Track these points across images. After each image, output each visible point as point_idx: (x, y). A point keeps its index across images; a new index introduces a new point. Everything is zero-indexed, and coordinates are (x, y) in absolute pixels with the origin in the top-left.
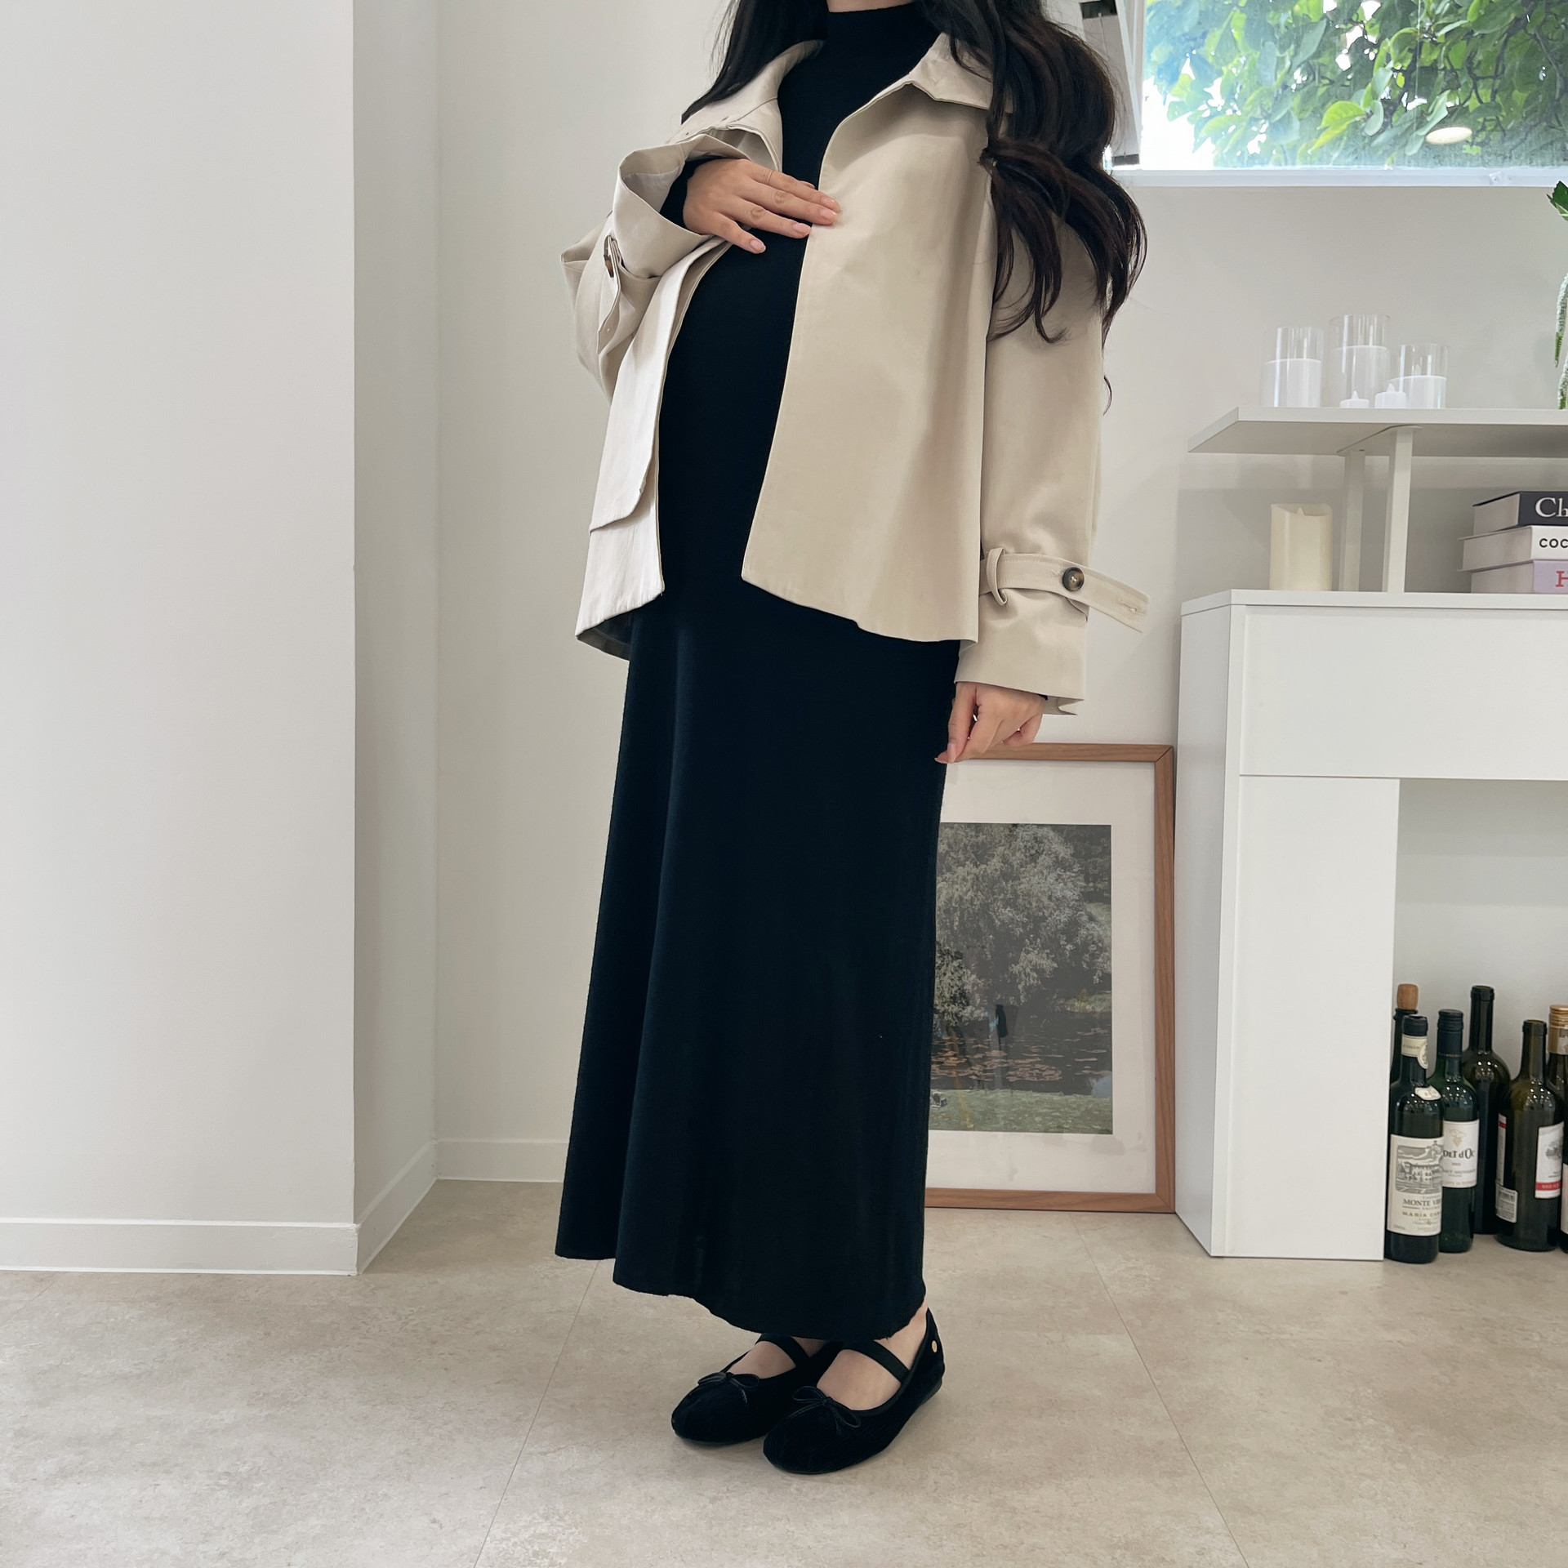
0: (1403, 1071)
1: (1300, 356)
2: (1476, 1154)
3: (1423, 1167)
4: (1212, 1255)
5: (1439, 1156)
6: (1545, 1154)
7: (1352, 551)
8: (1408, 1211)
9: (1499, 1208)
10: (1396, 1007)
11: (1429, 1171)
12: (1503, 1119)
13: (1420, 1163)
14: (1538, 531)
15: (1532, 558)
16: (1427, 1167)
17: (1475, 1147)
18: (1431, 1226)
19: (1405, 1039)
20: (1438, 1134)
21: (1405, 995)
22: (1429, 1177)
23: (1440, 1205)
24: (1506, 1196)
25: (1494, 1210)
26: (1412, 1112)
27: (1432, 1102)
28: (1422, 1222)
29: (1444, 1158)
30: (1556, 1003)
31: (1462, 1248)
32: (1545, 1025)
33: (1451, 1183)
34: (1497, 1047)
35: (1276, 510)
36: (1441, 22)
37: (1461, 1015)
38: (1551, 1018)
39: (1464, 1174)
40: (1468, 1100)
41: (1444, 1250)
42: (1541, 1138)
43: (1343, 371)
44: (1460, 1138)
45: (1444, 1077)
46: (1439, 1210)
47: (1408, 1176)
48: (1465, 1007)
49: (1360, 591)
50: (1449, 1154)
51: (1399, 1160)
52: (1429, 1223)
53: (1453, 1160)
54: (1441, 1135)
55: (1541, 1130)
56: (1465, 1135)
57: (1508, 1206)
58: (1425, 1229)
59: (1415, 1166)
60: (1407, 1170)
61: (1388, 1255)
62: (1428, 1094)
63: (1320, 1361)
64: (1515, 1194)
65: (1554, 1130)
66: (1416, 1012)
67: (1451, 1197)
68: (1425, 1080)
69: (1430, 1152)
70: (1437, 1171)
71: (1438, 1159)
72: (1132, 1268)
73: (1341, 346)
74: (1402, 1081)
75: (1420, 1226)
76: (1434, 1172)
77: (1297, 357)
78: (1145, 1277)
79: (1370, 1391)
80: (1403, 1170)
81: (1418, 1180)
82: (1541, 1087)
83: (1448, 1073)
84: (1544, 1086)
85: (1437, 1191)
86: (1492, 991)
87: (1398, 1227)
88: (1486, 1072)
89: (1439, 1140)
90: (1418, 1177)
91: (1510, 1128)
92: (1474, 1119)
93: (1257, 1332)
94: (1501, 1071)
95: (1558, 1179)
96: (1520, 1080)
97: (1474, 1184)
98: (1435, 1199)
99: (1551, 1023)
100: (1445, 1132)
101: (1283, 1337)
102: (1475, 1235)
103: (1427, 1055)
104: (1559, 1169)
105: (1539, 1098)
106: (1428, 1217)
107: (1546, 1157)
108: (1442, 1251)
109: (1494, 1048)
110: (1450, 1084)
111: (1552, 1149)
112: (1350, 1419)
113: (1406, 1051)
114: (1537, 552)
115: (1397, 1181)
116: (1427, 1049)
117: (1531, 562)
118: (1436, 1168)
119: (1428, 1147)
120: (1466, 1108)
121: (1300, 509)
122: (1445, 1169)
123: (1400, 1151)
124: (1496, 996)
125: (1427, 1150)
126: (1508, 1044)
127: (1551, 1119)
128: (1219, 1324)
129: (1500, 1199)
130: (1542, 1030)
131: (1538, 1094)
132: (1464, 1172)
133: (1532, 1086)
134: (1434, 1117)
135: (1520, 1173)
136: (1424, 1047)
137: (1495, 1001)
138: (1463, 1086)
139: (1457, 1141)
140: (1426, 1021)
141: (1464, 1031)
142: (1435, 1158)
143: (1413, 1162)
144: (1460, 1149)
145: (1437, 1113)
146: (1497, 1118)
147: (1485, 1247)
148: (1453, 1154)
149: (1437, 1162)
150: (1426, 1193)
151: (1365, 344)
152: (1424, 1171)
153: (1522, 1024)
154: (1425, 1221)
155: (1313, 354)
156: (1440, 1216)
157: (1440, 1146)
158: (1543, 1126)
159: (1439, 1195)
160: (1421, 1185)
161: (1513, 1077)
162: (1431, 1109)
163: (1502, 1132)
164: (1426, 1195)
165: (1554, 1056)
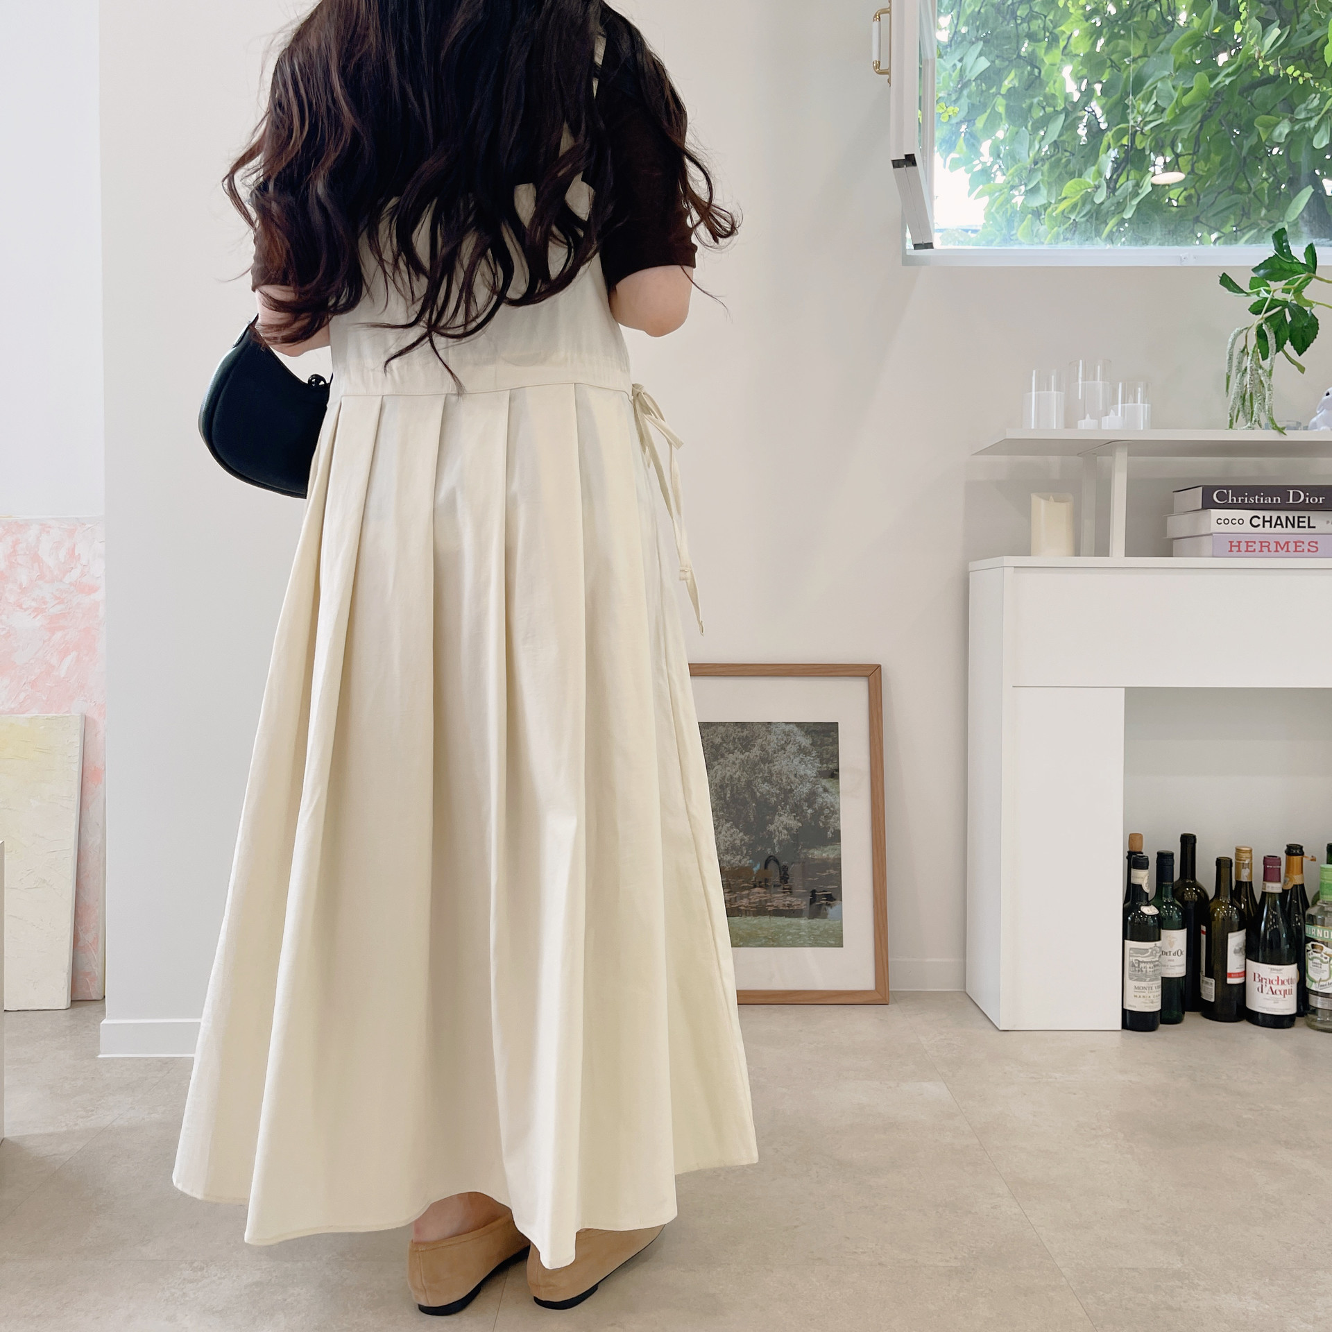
0: (1133, 895)
1: (1049, 389)
2: (1185, 953)
3: (1147, 962)
4: (1001, 1029)
5: (1158, 955)
6: (1233, 952)
7: (1088, 525)
8: (1136, 994)
9: (1203, 992)
10: (1128, 850)
11: (1152, 965)
12: (1204, 928)
13: (1145, 960)
14: (1216, 513)
15: (1211, 532)
16: (1150, 962)
17: (1184, 949)
18: (1155, 1004)
19: (1133, 871)
20: (1157, 938)
21: (1133, 839)
22: (1152, 970)
23: (1160, 989)
24: (1207, 983)
25: (1200, 994)
26: (1140, 923)
27: (1153, 916)
28: (1147, 1001)
29: (1162, 956)
30: (1239, 845)
31: (1177, 1020)
32: (1231, 860)
33: (1169, 974)
34: (1199, 877)
35: (1034, 498)
36: (1147, 119)
37: (1172, 855)
38: (1237, 855)
39: (1177, 968)
40: (1179, 916)
41: (1164, 1022)
42: (1230, 941)
43: (1080, 398)
44: (1173, 942)
45: (1162, 899)
46: (1160, 993)
47: (1137, 969)
48: (1176, 849)
49: (1095, 556)
50: (1166, 954)
51: (1131, 958)
52: (1152, 1002)
53: (1168, 957)
54: (1159, 939)
55: (1230, 935)
56: (1176, 939)
57: (1209, 990)
58: (1150, 1007)
59: (1142, 962)
60: (1137, 965)
61: (1125, 1026)
62: (1150, 910)
63: (1075, 1094)
64: (1213, 981)
65: (1239, 935)
66: (1142, 853)
67: (1167, 983)
68: (1148, 902)
69: (1152, 952)
70: (1157, 965)
71: (1158, 957)
72: (945, 1039)
73: (1077, 380)
74: (1132, 903)
75: (1147, 1005)
76: (1155, 966)
77: (1047, 390)
78: (953, 1045)
79: (1109, 1112)
80: (1133, 966)
81: (1144, 972)
82: (1229, 904)
83: (1165, 896)
84: (1231, 904)
85: (1157, 979)
86: (1194, 837)
87: (1130, 1006)
88: (1191, 895)
89: (1158, 943)
90: (1144, 970)
91: (1208, 934)
92: (1183, 928)
93: (1033, 1078)
94: (1202, 895)
95: (1243, 970)
96: (1215, 900)
97: (1184, 974)
98: (1156, 985)
99: (1237, 859)
100: (1162, 937)
101: (1050, 1080)
102: (1186, 1013)
103: (1149, 883)
104: (1244, 963)
105: (1228, 913)
106: (1152, 998)
107: (1234, 955)
108: (1162, 1023)
109: (1197, 878)
110: (1167, 903)
111: (1237, 948)
112: (1094, 1129)
113: (1134, 881)
114: (1215, 528)
115: (1129, 974)
116: (1148, 879)
117: (1211, 534)
118: (1157, 963)
119: (1151, 948)
120: (1177, 920)
121: (1051, 497)
122: (1163, 964)
123: (1131, 952)
124: (1197, 841)
125: (1150, 950)
126: (1206, 875)
127: (1236, 928)
128: (1005, 1073)
129: (1203, 985)
130: (1229, 863)
131: (1228, 910)
132: (1177, 966)
133: (1223, 904)
134: (1154, 926)
135: (1217, 967)
136: (1147, 878)
137: (1197, 844)
138: (1174, 905)
139: (1171, 944)
140: (1147, 859)
141: (1175, 866)
142: (1155, 956)
143: (1140, 959)
144: (1174, 950)
145: (1156, 924)
146: (1200, 928)
147: (1193, 1022)
148: (1168, 954)
149: (1157, 959)
150: (1150, 981)
151: (1094, 380)
152: (1148, 966)
153: (1216, 860)
154: (1149, 1000)
155: (1058, 389)
156: (1160, 997)
157: (1159, 947)
158: (1232, 932)
159: (1160, 982)
160: (1146, 976)
161: (1210, 898)
162: (1152, 922)
163: (1203, 937)
164: (1150, 983)
165: (1239, 883)
